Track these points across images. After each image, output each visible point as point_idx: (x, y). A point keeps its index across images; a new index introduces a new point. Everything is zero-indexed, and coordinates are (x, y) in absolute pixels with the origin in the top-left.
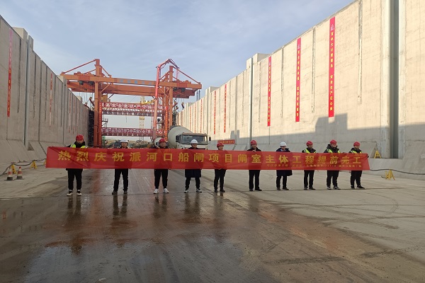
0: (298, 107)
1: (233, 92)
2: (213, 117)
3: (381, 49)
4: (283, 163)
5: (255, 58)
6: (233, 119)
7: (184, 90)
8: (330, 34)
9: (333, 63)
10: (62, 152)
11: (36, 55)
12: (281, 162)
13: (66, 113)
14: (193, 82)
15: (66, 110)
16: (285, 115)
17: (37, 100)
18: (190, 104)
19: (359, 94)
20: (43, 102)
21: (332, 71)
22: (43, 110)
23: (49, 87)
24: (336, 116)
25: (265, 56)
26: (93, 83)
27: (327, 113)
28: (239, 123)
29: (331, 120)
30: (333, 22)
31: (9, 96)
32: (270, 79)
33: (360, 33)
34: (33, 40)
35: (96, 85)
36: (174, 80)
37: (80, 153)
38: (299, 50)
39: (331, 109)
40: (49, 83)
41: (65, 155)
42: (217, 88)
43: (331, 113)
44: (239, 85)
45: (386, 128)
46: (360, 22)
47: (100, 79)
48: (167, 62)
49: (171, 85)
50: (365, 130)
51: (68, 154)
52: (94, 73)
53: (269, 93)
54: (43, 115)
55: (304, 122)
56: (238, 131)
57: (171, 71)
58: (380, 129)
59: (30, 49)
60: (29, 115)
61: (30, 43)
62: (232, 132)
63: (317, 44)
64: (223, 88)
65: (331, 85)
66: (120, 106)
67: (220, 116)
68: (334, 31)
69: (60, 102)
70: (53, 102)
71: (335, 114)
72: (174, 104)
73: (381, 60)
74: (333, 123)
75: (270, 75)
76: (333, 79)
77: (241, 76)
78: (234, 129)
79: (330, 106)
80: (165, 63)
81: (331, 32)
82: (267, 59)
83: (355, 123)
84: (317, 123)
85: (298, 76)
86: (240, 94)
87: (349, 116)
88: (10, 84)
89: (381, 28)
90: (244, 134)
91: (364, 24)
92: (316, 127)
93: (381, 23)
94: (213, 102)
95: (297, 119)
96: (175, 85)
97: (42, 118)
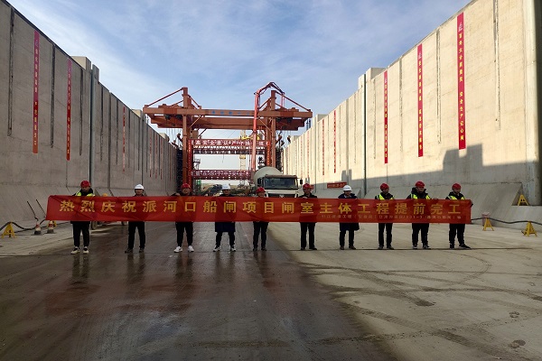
0: (421, 136)
1: (344, 120)
2: (321, 153)
3: (524, 52)
4: (344, 213)
5: (368, 73)
6: (344, 155)
7: (291, 120)
8: (458, 36)
9: (463, 76)
10: (64, 202)
11: (103, 87)
12: (342, 211)
13: (145, 154)
14: (301, 110)
15: (145, 150)
16: (406, 148)
17: (106, 140)
18: (296, 137)
19: (497, 115)
20: (113, 141)
21: (461, 87)
22: (113, 151)
23: (121, 124)
24: (469, 148)
25: (380, 70)
26: (180, 117)
27: (457, 145)
28: (351, 160)
29: (462, 153)
30: (461, 19)
31: (68, 136)
32: (386, 101)
33: (495, 32)
34: (98, 70)
35: (185, 119)
36: (277, 107)
37: (85, 202)
38: (420, 60)
39: (462, 138)
40: (121, 119)
41: (68, 205)
42: (325, 115)
43: (462, 144)
44: (350, 110)
45: (534, 162)
46: (496, 16)
47: (189, 112)
48: (268, 86)
49: (274, 114)
50: (506, 167)
51: (72, 204)
52: (181, 105)
53: (386, 119)
54: (113, 157)
55: (429, 156)
56: (350, 171)
57: (273, 97)
58: (525, 164)
59: (95, 80)
60: (96, 158)
61: (94, 73)
62: (344, 172)
63: (442, 50)
64: (332, 115)
65: (461, 105)
66: (212, 143)
67: (329, 152)
68: (462, 31)
69: (136, 140)
70: (127, 141)
71: (467, 145)
72: (277, 139)
73: (524, 67)
74: (465, 157)
75: (386, 95)
76: (463, 98)
77: (351, 99)
78: (345, 169)
79: (460, 134)
80: (266, 88)
81: (459, 33)
82: (382, 74)
83: (493, 157)
84: (445, 158)
85: (420, 95)
86: (351, 123)
87: (484, 147)
88: (69, 123)
89: (523, 23)
90: (357, 175)
91: (500, 20)
92: (444, 163)
93: (523, 16)
94: (321, 135)
95: (421, 153)
96: (279, 114)
97: (113, 161)
